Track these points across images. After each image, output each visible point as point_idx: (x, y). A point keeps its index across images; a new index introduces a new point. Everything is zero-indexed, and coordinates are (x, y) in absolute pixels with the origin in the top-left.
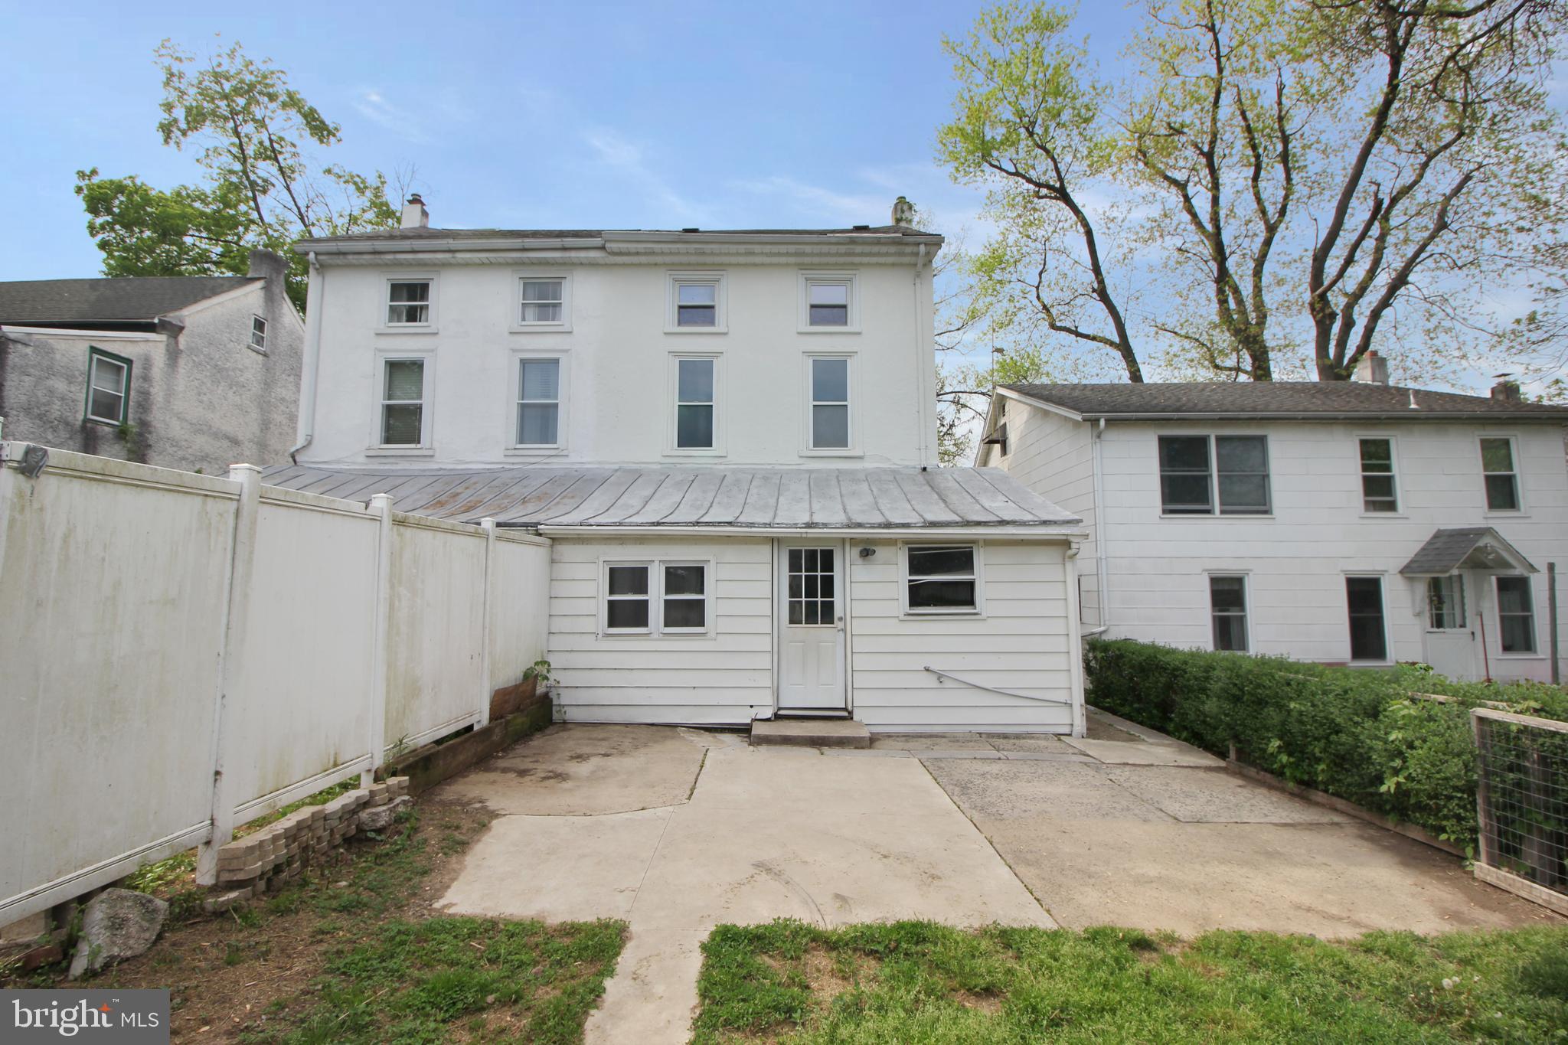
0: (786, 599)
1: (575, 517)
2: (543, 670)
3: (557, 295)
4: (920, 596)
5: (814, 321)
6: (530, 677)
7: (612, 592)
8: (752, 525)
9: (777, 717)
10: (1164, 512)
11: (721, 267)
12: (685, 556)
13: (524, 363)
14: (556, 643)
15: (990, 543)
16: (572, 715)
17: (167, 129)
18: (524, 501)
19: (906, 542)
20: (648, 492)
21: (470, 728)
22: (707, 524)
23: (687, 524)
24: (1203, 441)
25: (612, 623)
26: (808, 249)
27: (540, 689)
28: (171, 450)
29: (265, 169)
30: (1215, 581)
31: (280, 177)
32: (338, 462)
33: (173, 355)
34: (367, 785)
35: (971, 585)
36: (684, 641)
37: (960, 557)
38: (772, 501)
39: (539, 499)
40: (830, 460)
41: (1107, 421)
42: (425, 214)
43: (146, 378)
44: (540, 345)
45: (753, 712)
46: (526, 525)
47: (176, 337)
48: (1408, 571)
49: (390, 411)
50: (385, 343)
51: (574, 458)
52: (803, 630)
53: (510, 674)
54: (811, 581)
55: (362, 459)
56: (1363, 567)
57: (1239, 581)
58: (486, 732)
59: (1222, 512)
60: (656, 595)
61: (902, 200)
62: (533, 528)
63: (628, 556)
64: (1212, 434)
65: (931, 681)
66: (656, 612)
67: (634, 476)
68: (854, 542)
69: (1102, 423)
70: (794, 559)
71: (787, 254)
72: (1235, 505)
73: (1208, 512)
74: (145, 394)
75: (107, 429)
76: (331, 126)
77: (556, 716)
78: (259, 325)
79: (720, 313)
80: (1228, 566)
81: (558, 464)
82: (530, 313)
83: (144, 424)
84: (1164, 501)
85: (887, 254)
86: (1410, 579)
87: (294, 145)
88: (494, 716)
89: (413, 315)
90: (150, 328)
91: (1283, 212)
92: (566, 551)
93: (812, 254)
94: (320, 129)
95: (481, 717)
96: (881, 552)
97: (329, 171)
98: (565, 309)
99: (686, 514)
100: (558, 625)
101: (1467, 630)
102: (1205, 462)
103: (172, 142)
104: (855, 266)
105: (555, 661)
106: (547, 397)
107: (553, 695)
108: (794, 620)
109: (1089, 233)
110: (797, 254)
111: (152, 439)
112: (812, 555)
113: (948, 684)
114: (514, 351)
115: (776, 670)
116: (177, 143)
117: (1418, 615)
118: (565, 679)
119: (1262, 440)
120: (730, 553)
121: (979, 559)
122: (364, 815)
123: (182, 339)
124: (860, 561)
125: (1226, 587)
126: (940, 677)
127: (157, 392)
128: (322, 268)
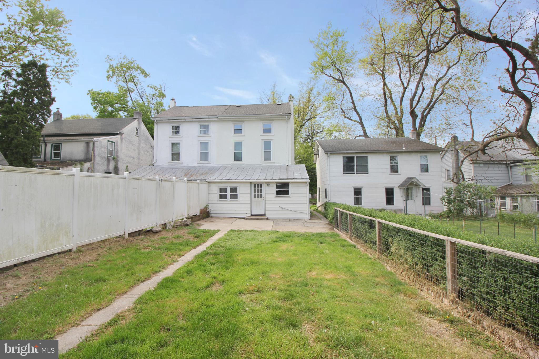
0: (253, 194)
1: (212, 178)
2: (207, 207)
3: (208, 128)
4: (279, 193)
5: (264, 132)
6: (206, 208)
7: (220, 192)
8: (246, 180)
9: (251, 216)
10: (344, 174)
11: (243, 121)
12: (234, 186)
13: (201, 143)
14: (210, 202)
15: (292, 183)
16: (213, 215)
17: (108, 78)
18: (203, 174)
19: (276, 183)
20: (227, 172)
21: (197, 215)
22: (238, 179)
23: (234, 179)
24: (353, 157)
25: (220, 198)
26: (262, 117)
27: (207, 211)
28: (122, 161)
29: (131, 85)
30: (355, 189)
31: (135, 86)
32: (163, 165)
33: (122, 139)
34: (185, 219)
35: (288, 191)
36: (234, 202)
37: (286, 185)
38: (252, 174)
39: (205, 174)
40: (267, 163)
41: (330, 153)
42: (175, 102)
43: (117, 146)
44: (204, 139)
45: (247, 215)
46: (204, 180)
47: (122, 136)
48: (400, 187)
49: (173, 154)
50: (171, 139)
51: (212, 164)
52: (256, 199)
53: (203, 207)
54: (258, 190)
55: (167, 165)
56: (389, 186)
57: (361, 189)
58: (199, 216)
59: (357, 174)
60: (228, 193)
61: (291, 95)
62: (205, 181)
63: (223, 186)
64: (355, 156)
65: (281, 209)
66: (228, 196)
67: (225, 168)
68: (266, 182)
69: (329, 154)
70: (255, 186)
71: (258, 118)
72: (359, 172)
73: (354, 174)
74: (117, 149)
75: (111, 158)
76: (148, 74)
77: (210, 216)
78: (137, 130)
79: (243, 131)
80: (358, 186)
81: (208, 165)
82: (202, 132)
83: (117, 156)
84: (344, 171)
85: (279, 118)
86: (400, 188)
87: (138, 77)
88: (200, 214)
89: (177, 133)
90: (117, 134)
91: (408, 84)
92: (211, 185)
93: (263, 118)
94: (143, 72)
95: (198, 214)
96: (271, 185)
97: (148, 86)
98: (209, 131)
99: (234, 177)
100: (210, 199)
101: (414, 200)
102: (353, 162)
103: (109, 80)
104: (273, 120)
105: (210, 206)
106: (206, 150)
107: (210, 212)
108: (255, 197)
109: (351, 93)
110: (259, 118)
111: (119, 159)
112: (258, 185)
113: (283, 209)
114: (199, 140)
115: (251, 207)
116: (111, 81)
117: (402, 196)
118: (212, 209)
119: (367, 157)
120: (242, 185)
121: (290, 186)
122: (186, 222)
123: (123, 136)
124: (267, 186)
125: (358, 191)
126: (282, 208)
127: (119, 149)
128: (157, 123)
